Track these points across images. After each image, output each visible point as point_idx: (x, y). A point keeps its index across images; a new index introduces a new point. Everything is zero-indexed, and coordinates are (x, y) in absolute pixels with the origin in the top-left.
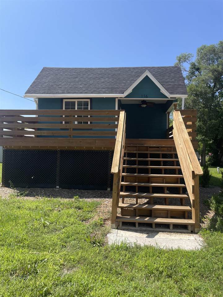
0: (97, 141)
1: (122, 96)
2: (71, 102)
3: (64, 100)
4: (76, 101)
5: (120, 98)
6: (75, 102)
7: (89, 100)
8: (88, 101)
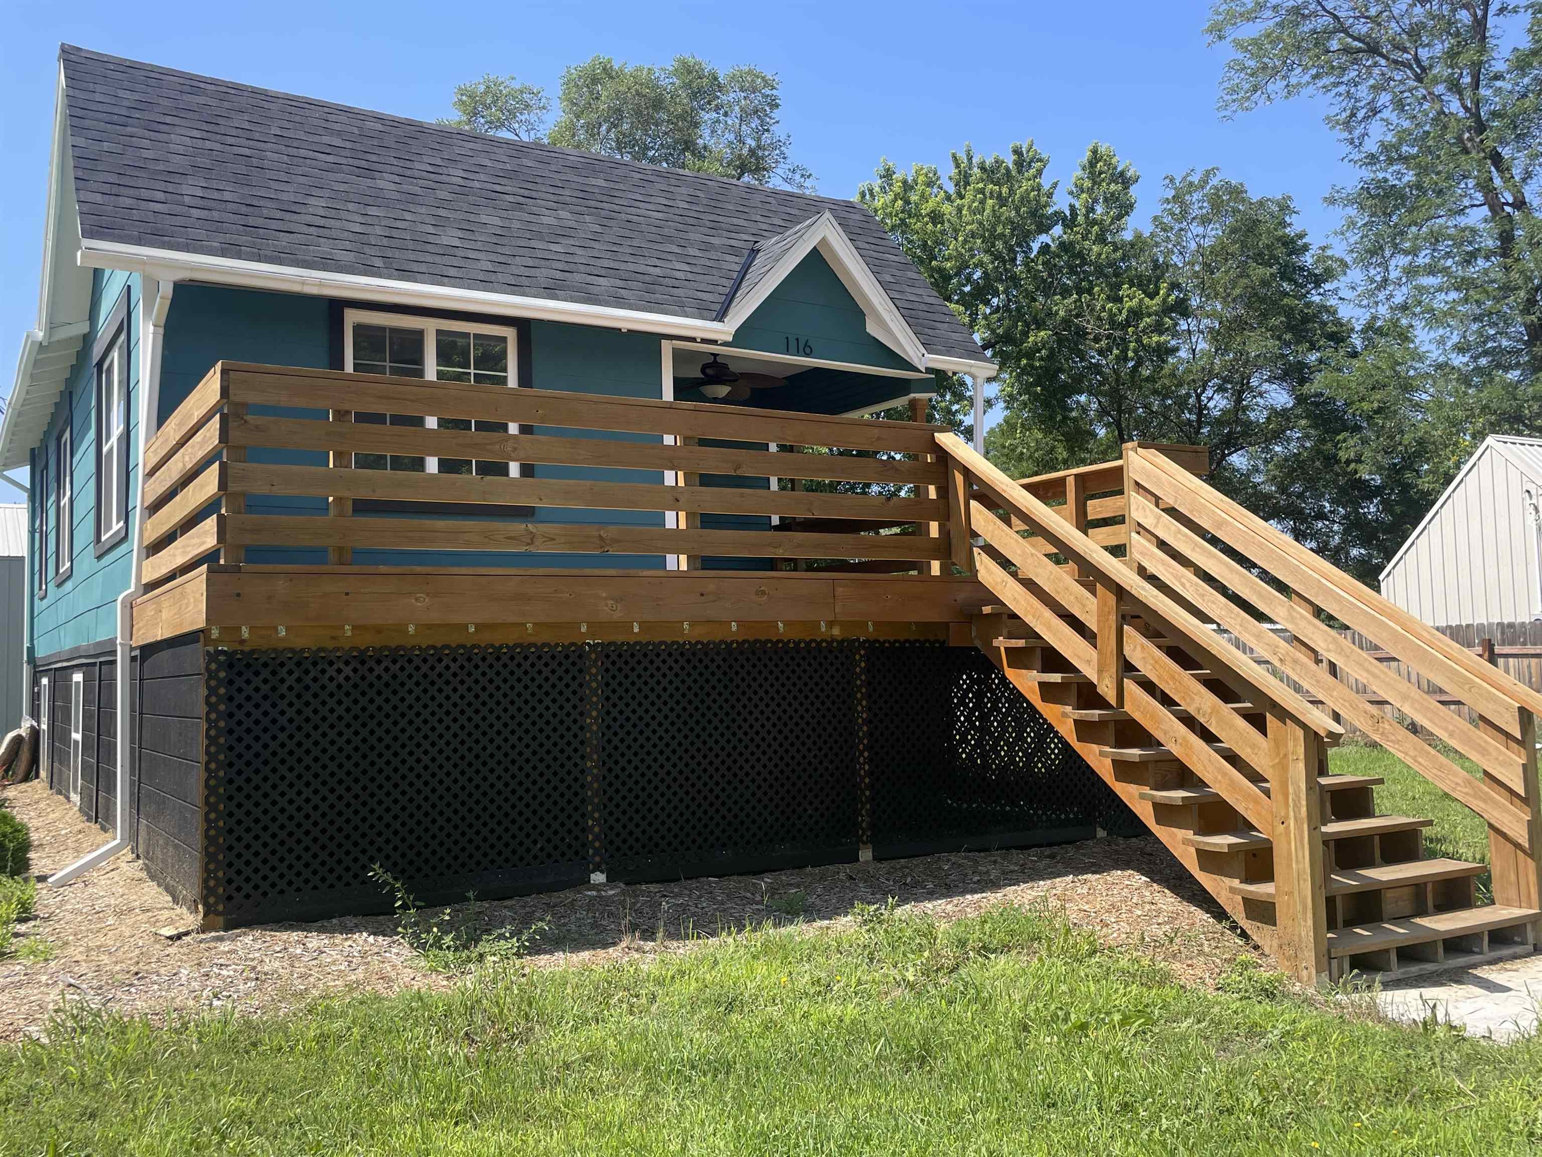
0: (840, 590)
1: (716, 331)
2: (394, 331)
3: (352, 317)
4: (430, 326)
5: (704, 341)
6: (418, 336)
7: (510, 333)
8: (504, 339)
